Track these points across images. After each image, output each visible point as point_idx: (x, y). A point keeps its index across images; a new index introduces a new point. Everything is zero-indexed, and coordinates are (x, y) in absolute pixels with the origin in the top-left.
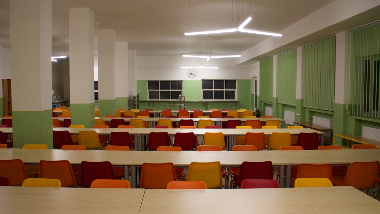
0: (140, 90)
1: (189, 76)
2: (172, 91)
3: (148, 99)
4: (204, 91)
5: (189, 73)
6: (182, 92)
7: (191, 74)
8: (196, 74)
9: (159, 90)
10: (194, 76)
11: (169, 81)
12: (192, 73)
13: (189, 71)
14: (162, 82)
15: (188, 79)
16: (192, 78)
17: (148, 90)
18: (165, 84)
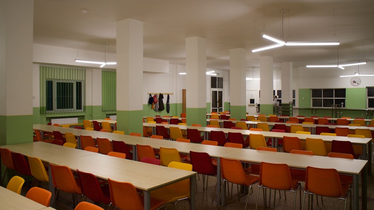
0: (303, 98)
1: (352, 84)
2: (335, 99)
3: (312, 107)
4: (369, 99)
5: (352, 81)
6: (345, 100)
7: (354, 82)
8: (360, 82)
9: (322, 98)
10: (358, 84)
11: (332, 90)
12: (356, 81)
13: (352, 79)
14: (325, 90)
15: (352, 87)
16: (356, 86)
17: (311, 98)
18: (328, 92)
